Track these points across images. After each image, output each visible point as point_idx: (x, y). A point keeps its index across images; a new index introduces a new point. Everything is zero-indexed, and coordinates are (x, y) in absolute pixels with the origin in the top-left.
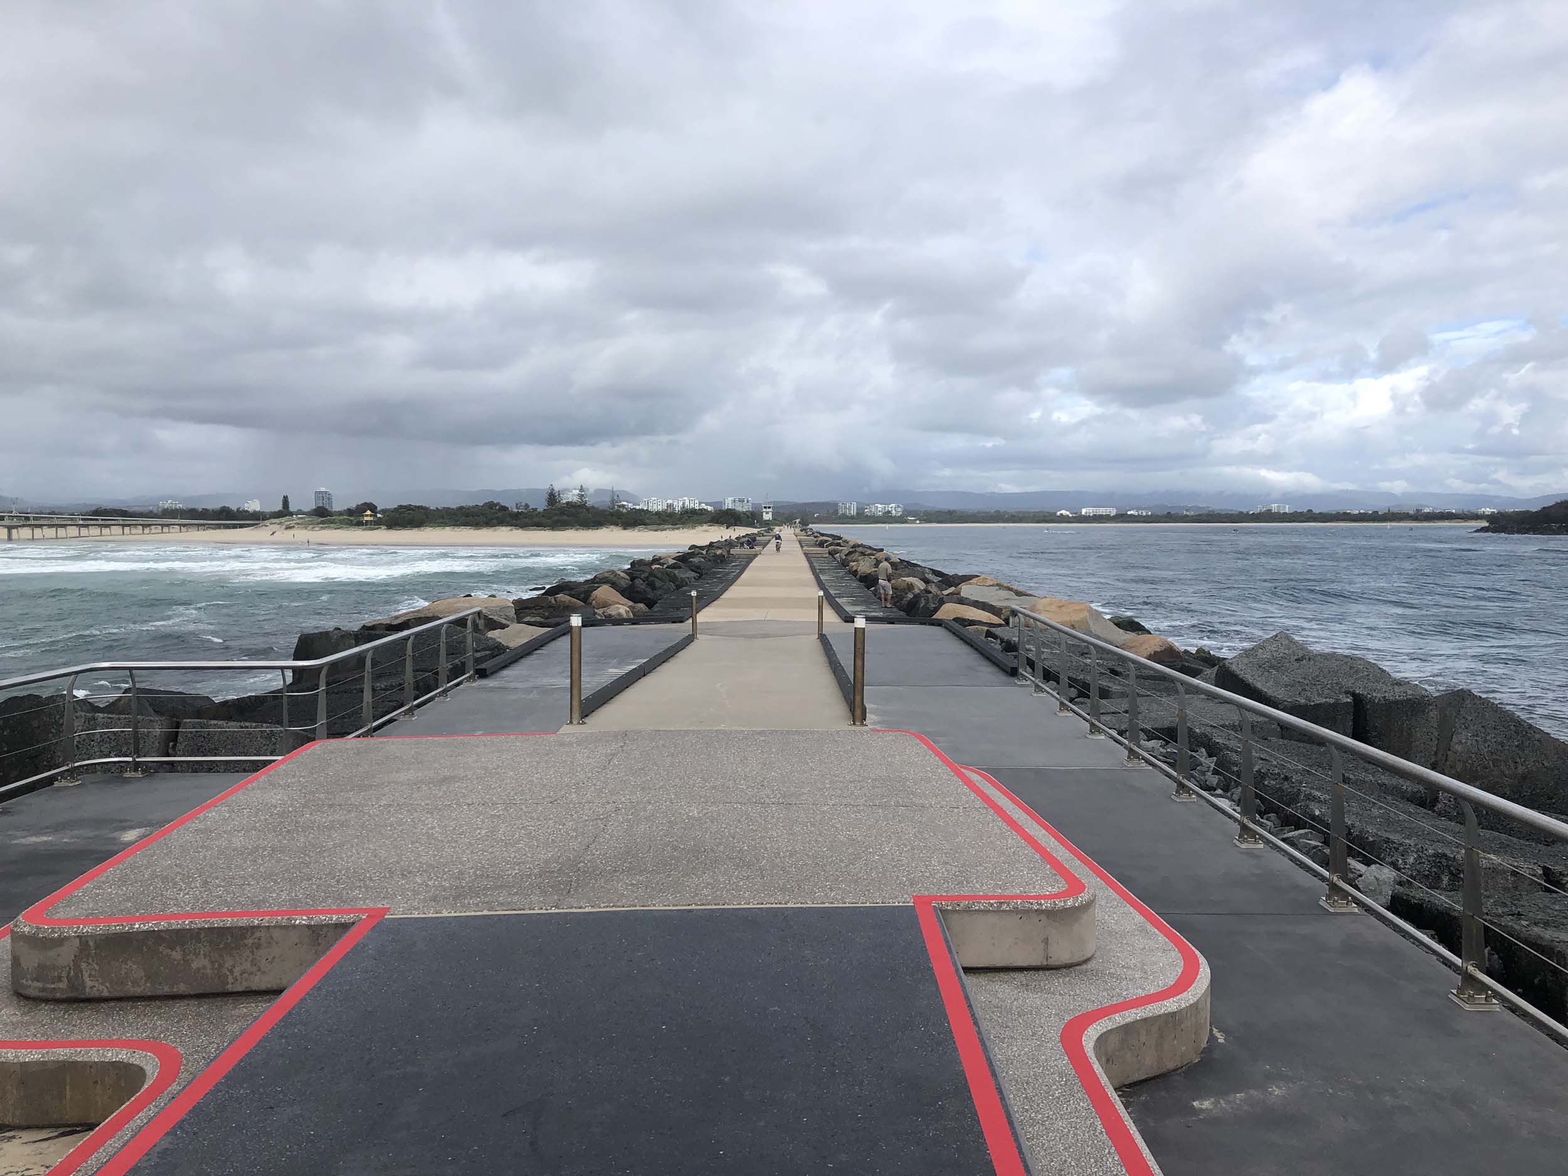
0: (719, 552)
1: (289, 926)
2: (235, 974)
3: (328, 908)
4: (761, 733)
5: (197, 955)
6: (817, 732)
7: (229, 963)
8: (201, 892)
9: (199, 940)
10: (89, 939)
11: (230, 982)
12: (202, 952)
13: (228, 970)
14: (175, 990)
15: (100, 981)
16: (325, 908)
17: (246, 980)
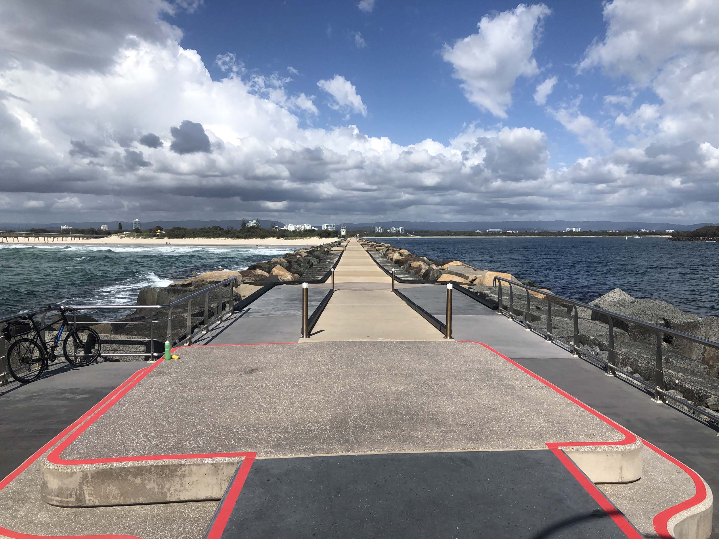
1: (201, 464)
2: (171, 492)
3: (221, 452)
4: (402, 342)
5: (150, 481)
6: (430, 342)
7: (168, 486)
9: (150, 472)
10: (88, 473)
11: (168, 496)
12: (152, 479)
13: (168, 489)
14: (137, 501)
15: (95, 496)
16: (219, 452)
17: (177, 495)
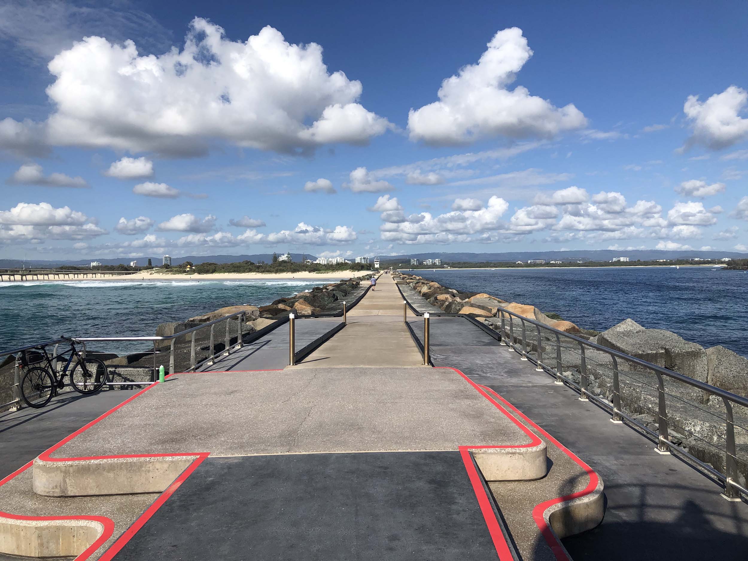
0: (354, 283)
1: (163, 462)
2: (138, 484)
5: (120, 475)
7: (135, 479)
8: (121, 445)
9: (121, 469)
10: (70, 468)
11: (136, 488)
12: (123, 474)
13: (135, 483)
14: (110, 492)
15: (75, 487)
16: (180, 453)
17: (143, 488)
